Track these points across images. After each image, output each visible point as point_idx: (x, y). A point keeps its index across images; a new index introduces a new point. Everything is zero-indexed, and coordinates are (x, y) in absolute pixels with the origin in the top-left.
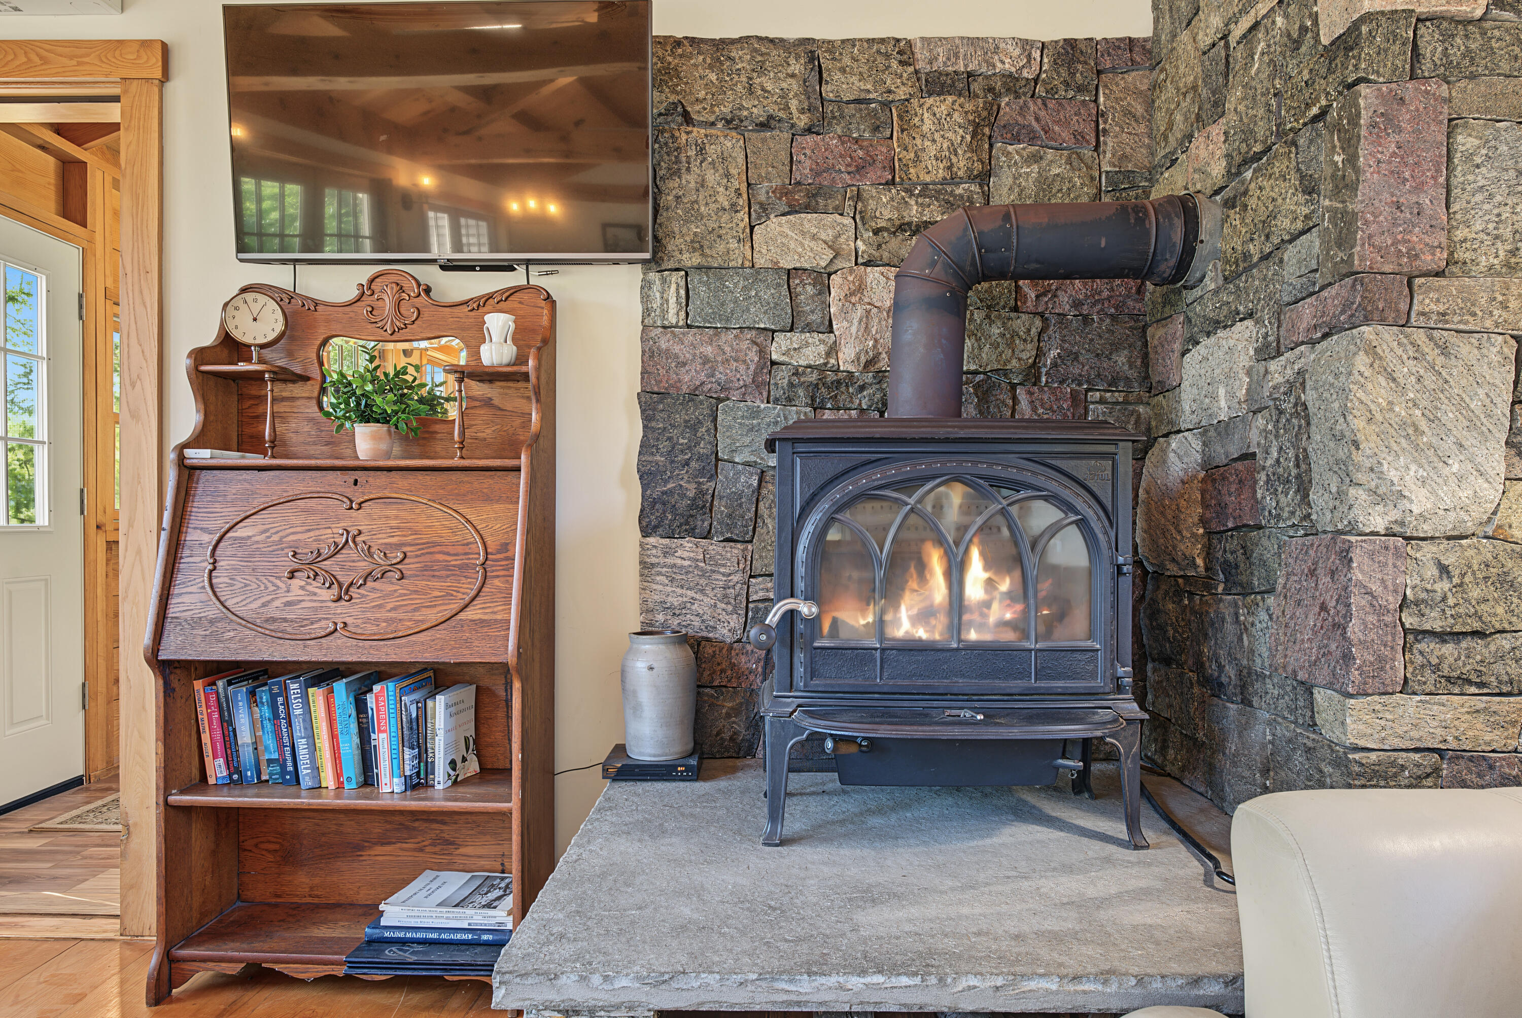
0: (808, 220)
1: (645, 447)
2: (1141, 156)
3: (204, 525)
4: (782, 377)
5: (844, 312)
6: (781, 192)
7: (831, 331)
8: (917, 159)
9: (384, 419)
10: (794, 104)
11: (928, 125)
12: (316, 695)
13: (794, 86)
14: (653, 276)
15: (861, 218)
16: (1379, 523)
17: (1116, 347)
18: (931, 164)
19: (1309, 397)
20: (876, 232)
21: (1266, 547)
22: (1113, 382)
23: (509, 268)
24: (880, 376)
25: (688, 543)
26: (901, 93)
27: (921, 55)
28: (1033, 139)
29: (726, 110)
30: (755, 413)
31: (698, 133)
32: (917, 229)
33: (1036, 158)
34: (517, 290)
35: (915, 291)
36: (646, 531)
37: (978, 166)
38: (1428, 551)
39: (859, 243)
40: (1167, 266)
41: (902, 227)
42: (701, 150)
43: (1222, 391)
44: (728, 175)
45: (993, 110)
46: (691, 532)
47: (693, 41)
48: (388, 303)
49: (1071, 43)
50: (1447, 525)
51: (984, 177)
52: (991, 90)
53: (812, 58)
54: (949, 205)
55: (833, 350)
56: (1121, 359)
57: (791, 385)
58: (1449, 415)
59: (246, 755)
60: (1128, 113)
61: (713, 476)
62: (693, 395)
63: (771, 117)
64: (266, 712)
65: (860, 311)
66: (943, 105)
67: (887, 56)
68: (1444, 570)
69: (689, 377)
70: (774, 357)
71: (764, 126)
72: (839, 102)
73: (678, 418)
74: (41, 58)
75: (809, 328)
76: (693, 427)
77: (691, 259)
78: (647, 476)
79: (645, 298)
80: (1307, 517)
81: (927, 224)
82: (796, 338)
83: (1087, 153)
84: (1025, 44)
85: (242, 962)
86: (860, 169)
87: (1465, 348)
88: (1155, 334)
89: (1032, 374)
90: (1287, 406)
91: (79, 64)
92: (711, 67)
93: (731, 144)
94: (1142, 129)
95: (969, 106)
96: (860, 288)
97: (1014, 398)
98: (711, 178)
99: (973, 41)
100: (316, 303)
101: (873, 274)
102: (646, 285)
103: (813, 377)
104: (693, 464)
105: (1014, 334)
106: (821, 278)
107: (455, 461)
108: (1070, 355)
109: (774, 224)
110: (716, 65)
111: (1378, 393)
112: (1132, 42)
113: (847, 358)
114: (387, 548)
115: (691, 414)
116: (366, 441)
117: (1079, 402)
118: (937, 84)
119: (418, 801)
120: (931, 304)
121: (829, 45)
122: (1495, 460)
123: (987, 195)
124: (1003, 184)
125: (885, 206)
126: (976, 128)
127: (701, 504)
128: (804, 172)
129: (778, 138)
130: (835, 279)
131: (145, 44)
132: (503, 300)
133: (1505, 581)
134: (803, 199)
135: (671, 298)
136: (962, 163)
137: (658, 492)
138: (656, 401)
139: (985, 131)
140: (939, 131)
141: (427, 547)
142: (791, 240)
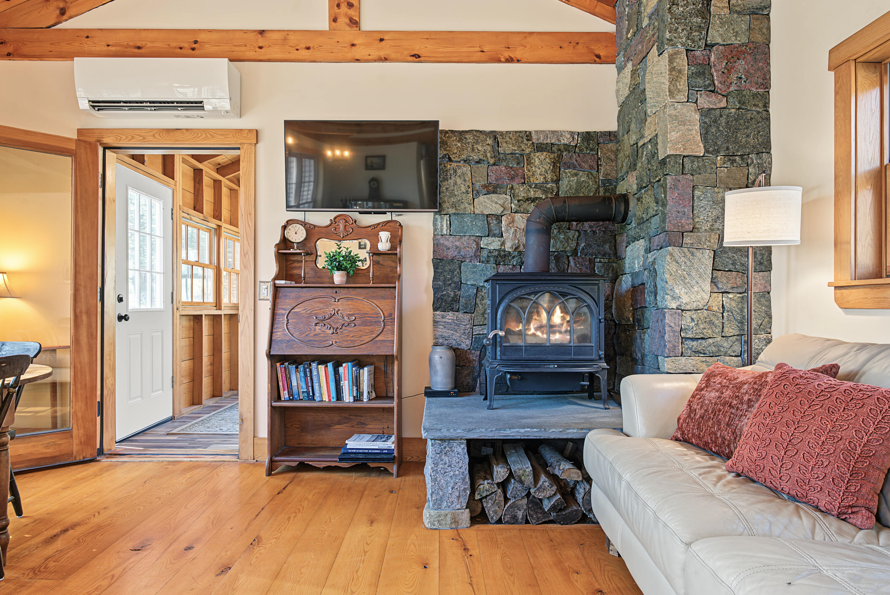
0: (494, 196)
1: (435, 279)
2: (614, 174)
3: (284, 307)
4: (485, 254)
5: (507, 231)
6: (484, 186)
7: (502, 236)
8: (533, 175)
9: (345, 269)
10: (489, 155)
11: (537, 162)
12: (322, 368)
13: (489, 148)
14: (438, 216)
15: (513, 196)
16: (674, 306)
17: (605, 242)
18: (538, 176)
19: (656, 267)
20: (519, 201)
21: (647, 314)
22: (604, 255)
23: (385, 213)
24: (520, 253)
25: (451, 313)
26: (527, 151)
27: (534, 137)
28: (575, 168)
29: (464, 157)
30: (475, 266)
31: (454, 165)
32: (533, 200)
33: (576, 175)
34: (388, 222)
35: (533, 226)
36: (435, 309)
37: (555, 178)
38: (687, 314)
39: (512, 205)
40: (619, 218)
41: (528, 199)
42: (455, 171)
43: (636, 262)
44: (465, 180)
45: (560, 156)
46: (452, 310)
47: (452, 131)
48: (342, 227)
49: (588, 133)
50: (694, 305)
51: (557, 181)
52: (559, 150)
53: (495, 138)
54: (545, 192)
55: (503, 244)
56: (607, 247)
57: (488, 256)
58: (694, 274)
59: (295, 389)
60: (609, 158)
61: (460, 289)
62: (452, 260)
63: (480, 159)
64: (302, 374)
65: (513, 230)
66: (542, 156)
67: (522, 138)
68: (692, 319)
69: (451, 253)
70: (482, 246)
71: (478, 162)
72: (505, 154)
73: (447, 268)
74: (211, 135)
75: (494, 235)
76: (452, 271)
77: (452, 211)
78: (436, 289)
79: (435, 224)
80: (656, 304)
81: (536, 198)
82: (490, 239)
83: (594, 172)
84: (572, 133)
85: (297, 461)
86: (512, 178)
87: (698, 254)
88: (618, 238)
89: (575, 252)
90: (652, 269)
91: (225, 138)
92: (459, 141)
93: (466, 169)
94: (614, 164)
95: (552, 156)
96: (513, 221)
97: (569, 261)
98: (459, 181)
99: (553, 132)
100: (315, 226)
101: (518, 216)
102: (435, 220)
103: (496, 253)
104: (452, 285)
105: (569, 238)
106: (499, 218)
107: (371, 285)
108: (588, 245)
109: (482, 198)
110: (460, 140)
111: (673, 267)
112: (610, 133)
113: (508, 247)
114: (349, 315)
115: (452, 267)
116: (338, 277)
117: (592, 262)
118: (540, 148)
119: (358, 405)
120: (539, 231)
121: (501, 133)
122: (707, 287)
123: (558, 188)
124: (564, 184)
125: (522, 192)
126: (554, 164)
127: (456, 300)
128: (492, 179)
129: (483, 167)
130: (504, 218)
131: (250, 131)
132: (384, 226)
133: (711, 323)
134: (492, 189)
135: (444, 223)
136: (549, 176)
137: (439, 295)
138: (439, 262)
139: (558, 164)
140: (541, 165)
141: (363, 315)
142: (488, 204)
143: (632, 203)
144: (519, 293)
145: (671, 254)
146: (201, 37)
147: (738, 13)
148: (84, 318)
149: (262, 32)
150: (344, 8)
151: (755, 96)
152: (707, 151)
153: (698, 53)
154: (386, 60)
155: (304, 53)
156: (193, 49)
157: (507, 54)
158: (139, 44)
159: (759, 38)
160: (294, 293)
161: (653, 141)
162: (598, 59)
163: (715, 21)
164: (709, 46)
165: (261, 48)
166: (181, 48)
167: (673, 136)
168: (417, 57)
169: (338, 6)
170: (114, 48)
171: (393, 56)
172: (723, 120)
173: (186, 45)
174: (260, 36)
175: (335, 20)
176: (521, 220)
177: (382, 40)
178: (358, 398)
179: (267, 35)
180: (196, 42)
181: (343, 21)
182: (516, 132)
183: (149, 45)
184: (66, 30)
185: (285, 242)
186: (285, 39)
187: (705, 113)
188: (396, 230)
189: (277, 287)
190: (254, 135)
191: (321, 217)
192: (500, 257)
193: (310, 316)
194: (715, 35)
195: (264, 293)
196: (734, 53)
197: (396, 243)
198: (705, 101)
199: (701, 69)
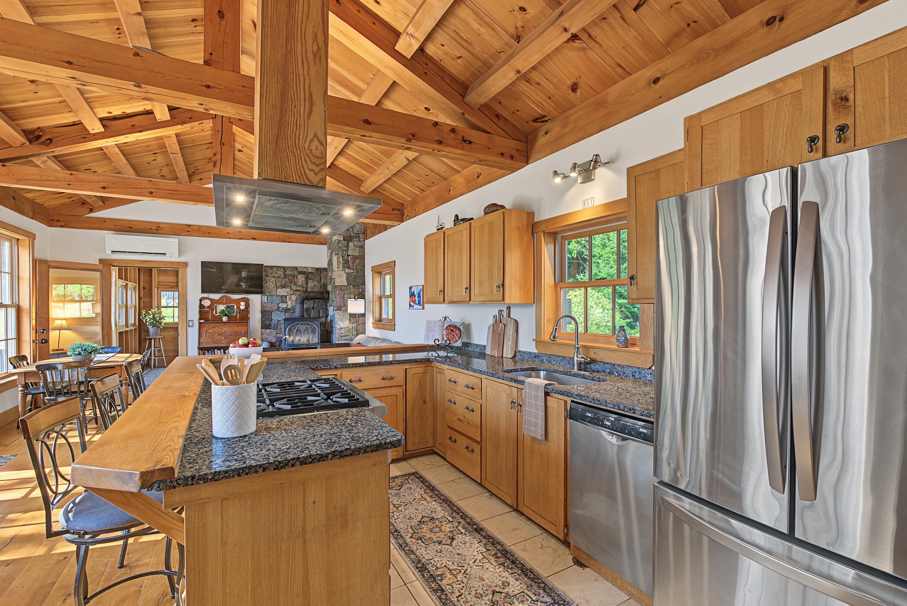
0: (284, 289)
1: (262, 318)
2: (325, 283)
3: (204, 330)
4: (281, 309)
5: (289, 301)
6: (280, 286)
7: (287, 303)
8: (298, 282)
9: (228, 316)
10: (282, 275)
12: (219, 351)
13: (282, 273)
15: (291, 289)
16: (339, 327)
17: (323, 305)
18: (300, 283)
20: (293, 291)
21: (333, 329)
22: (323, 310)
23: (242, 294)
24: (294, 309)
26: (296, 274)
27: (299, 269)
28: (313, 280)
29: (273, 275)
30: (277, 313)
31: (269, 278)
32: (298, 291)
33: (313, 282)
34: (243, 298)
35: (298, 301)
36: (262, 329)
38: (342, 329)
39: (291, 292)
40: (327, 298)
41: (296, 290)
42: (269, 280)
43: (331, 313)
44: (273, 283)
45: (308, 276)
46: (269, 329)
47: (268, 266)
48: (224, 300)
49: (317, 268)
50: (343, 326)
51: (307, 284)
52: (308, 273)
53: (284, 269)
54: (303, 287)
55: (288, 305)
56: (323, 307)
58: (344, 318)
60: (324, 278)
61: (271, 321)
62: (269, 311)
63: (279, 276)
65: (291, 301)
66: (302, 275)
67: (294, 269)
68: (344, 331)
69: (268, 309)
70: (280, 306)
71: (278, 278)
72: (288, 274)
73: (266, 314)
74: (166, 264)
75: (284, 303)
76: (268, 315)
77: (268, 294)
78: (262, 322)
79: (262, 299)
80: (335, 326)
82: (282, 304)
83: (320, 281)
84: (312, 268)
86: (291, 283)
88: (327, 305)
89: (313, 308)
90: (334, 316)
91: (174, 264)
93: (274, 279)
94: (326, 279)
95: (305, 275)
96: (291, 298)
97: (311, 311)
98: (271, 284)
99: (306, 267)
100: (213, 299)
101: (293, 296)
102: (262, 297)
103: (285, 309)
104: (268, 320)
105: (310, 304)
106: (286, 297)
107: (238, 321)
108: (318, 306)
109: (279, 290)
110: (271, 269)
111: (338, 317)
112: (325, 268)
113: (289, 307)
114: (230, 332)
115: (268, 313)
116: (225, 319)
117: (319, 311)
118: (301, 273)
120: (300, 303)
121: (287, 267)
122: (348, 322)
123: (307, 286)
124: (309, 285)
125: (294, 287)
126: (306, 279)
127: (270, 325)
128: (283, 283)
129: (280, 279)
130: (287, 297)
131: (184, 263)
132: (242, 300)
133: (349, 331)
134: (283, 287)
135: (265, 298)
136: (304, 283)
137: (263, 323)
138: (263, 312)
139: (307, 279)
140: (301, 279)
141: (236, 332)
142: (282, 292)
143: (330, 294)
144: (293, 324)
145: (338, 313)
146: (161, 226)
147: (356, 247)
148: (106, 337)
149: (189, 226)
151: (361, 270)
152: (348, 284)
153: (345, 257)
154: (242, 239)
155: (208, 235)
156: (157, 230)
157: (288, 240)
158: (131, 226)
159: (362, 254)
160: (207, 325)
161: (335, 278)
162: (321, 244)
163: (350, 249)
164: (348, 256)
165: (189, 231)
166: (151, 229)
167: (338, 280)
168: (254, 239)
170: (118, 227)
171: (245, 238)
172: (352, 276)
173: (154, 228)
174: (188, 227)
176: (294, 298)
177: (240, 232)
179: (191, 227)
180: (158, 227)
182: (292, 267)
183: (136, 227)
184: (93, 218)
185: (201, 306)
186: (199, 229)
187: (347, 274)
188: (247, 301)
189: (200, 323)
190: (186, 264)
191: (216, 296)
192: (287, 310)
193: (215, 333)
194: (350, 253)
195: (191, 324)
196: (355, 258)
197: (247, 306)
198: (347, 271)
199: (346, 262)
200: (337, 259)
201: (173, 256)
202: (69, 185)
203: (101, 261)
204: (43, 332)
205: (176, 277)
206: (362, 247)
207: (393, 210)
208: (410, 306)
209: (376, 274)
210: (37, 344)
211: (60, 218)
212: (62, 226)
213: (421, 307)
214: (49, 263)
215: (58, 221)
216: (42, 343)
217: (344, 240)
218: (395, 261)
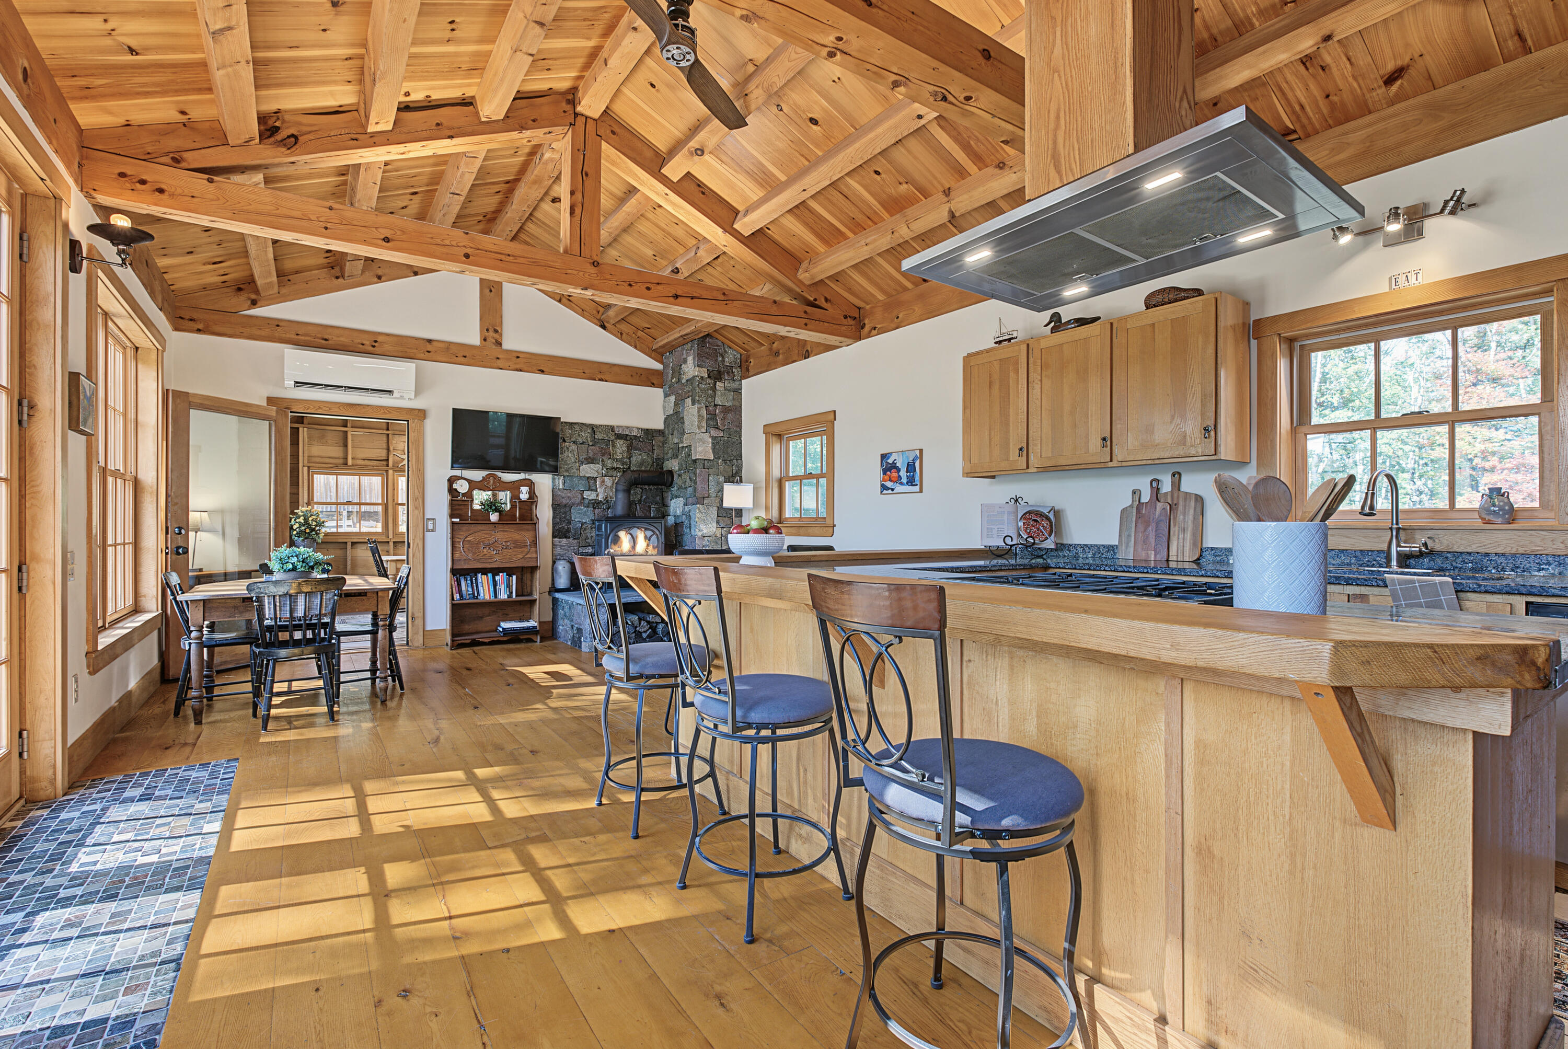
0: (592, 465)
1: (554, 517)
2: (662, 455)
3: (460, 537)
4: (587, 502)
5: (600, 488)
6: (586, 459)
7: (597, 491)
8: (616, 453)
9: (500, 511)
10: (589, 439)
11: (618, 445)
12: (484, 577)
13: (589, 435)
14: (556, 477)
15: (604, 465)
16: (700, 534)
17: (657, 496)
18: (619, 454)
19: (689, 513)
20: (607, 469)
21: (685, 538)
22: (657, 504)
23: (520, 473)
24: (611, 501)
25: (565, 540)
26: (613, 438)
27: (616, 430)
28: (640, 450)
29: (573, 440)
30: (580, 510)
31: (567, 444)
32: (616, 469)
33: (640, 455)
34: (525, 479)
35: (620, 487)
36: (554, 536)
37: (628, 456)
38: (706, 539)
39: (603, 471)
40: (667, 483)
41: (613, 468)
42: (568, 448)
43: (677, 509)
44: (574, 454)
45: (631, 443)
46: (566, 537)
47: (567, 423)
48: (491, 482)
49: (647, 429)
50: (708, 533)
51: (630, 457)
52: (631, 438)
53: (593, 428)
54: (623, 464)
55: (597, 496)
56: (658, 498)
57: (589, 503)
58: (708, 518)
59: (464, 593)
60: (659, 445)
61: (570, 524)
62: (565, 505)
63: (584, 442)
64: (469, 582)
65: (604, 487)
66: (622, 442)
67: (609, 429)
68: (708, 541)
69: (565, 501)
70: (585, 497)
71: (582, 443)
72: (599, 439)
73: (561, 510)
75: (592, 490)
76: (565, 512)
77: (565, 474)
78: (554, 524)
79: (554, 482)
80: (690, 533)
81: (618, 468)
82: (589, 493)
83: (651, 454)
84: (638, 429)
85: (470, 639)
86: (603, 455)
87: (711, 509)
88: (665, 494)
89: (640, 501)
90: (686, 514)
92: (569, 429)
93: (574, 447)
94: (663, 451)
95: (627, 442)
96: (603, 482)
98: (570, 455)
99: (628, 427)
100: (472, 480)
101: (606, 479)
102: (554, 479)
103: (594, 502)
104: (565, 521)
105: (639, 494)
106: (595, 479)
107: (518, 522)
108: (647, 497)
109: (584, 466)
110: (571, 429)
111: (698, 515)
112: (660, 431)
113: (600, 498)
114: (506, 542)
115: (565, 509)
116: (494, 517)
117: (650, 507)
118: (620, 437)
119: (510, 599)
120: (624, 491)
121: (597, 426)
122: (715, 525)
123: (630, 462)
124: (634, 459)
125: (609, 463)
126: (628, 447)
127: (568, 531)
128: (591, 454)
129: (586, 446)
130: (598, 480)
131: (421, 410)
132: (524, 482)
133: (716, 542)
134: (591, 461)
135: (560, 482)
136: (625, 455)
137: (557, 527)
138: (557, 507)
139: (630, 447)
140: (620, 447)
141: (515, 542)
142: (588, 470)
143: (676, 477)
144: (621, 528)
145: (697, 508)
146: (380, 339)
147: (728, 391)
149: (430, 341)
150: (491, 333)
151: (736, 431)
152: (714, 457)
153: (710, 408)
154: (521, 371)
155: (463, 359)
156: (374, 346)
157: (599, 376)
158: (326, 337)
159: (737, 404)
160: (465, 528)
161: (689, 447)
162: (653, 385)
163: (718, 393)
164: (716, 405)
165: (430, 352)
166: (363, 344)
167: (700, 449)
168: (542, 372)
169: (487, 330)
170: (303, 338)
171: (526, 369)
172: (722, 443)
173: (368, 343)
174: (428, 343)
175: (485, 340)
176: (610, 482)
177: (518, 357)
178: (510, 596)
179: (435, 344)
180: (376, 341)
181: (491, 340)
182: (605, 426)
183: (335, 338)
184: (257, 317)
185: (452, 492)
186: (448, 348)
187: (714, 438)
188: (530, 484)
189: (453, 524)
190: (422, 414)
191: (477, 475)
192: (595, 504)
193: (479, 543)
194: (718, 401)
195: (430, 527)
196: (726, 410)
197: (532, 494)
198: (714, 433)
199: (712, 417)
200: (699, 412)
201: (404, 399)
202: (326, 228)
203: (271, 400)
204: (180, 533)
205: (341, 449)
206: (738, 391)
207: (845, 317)
208: (884, 487)
209: (774, 438)
210: (169, 556)
211: (195, 316)
212: (199, 331)
213: (917, 488)
214: (191, 399)
215: (191, 320)
216: (178, 553)
217: (709, 377)
218: (835, 412)
